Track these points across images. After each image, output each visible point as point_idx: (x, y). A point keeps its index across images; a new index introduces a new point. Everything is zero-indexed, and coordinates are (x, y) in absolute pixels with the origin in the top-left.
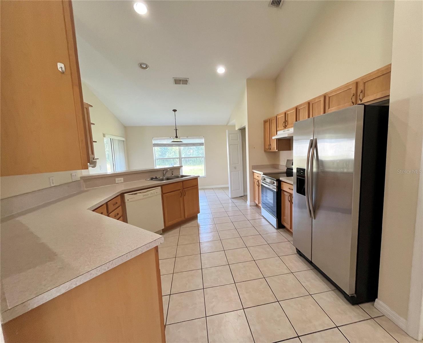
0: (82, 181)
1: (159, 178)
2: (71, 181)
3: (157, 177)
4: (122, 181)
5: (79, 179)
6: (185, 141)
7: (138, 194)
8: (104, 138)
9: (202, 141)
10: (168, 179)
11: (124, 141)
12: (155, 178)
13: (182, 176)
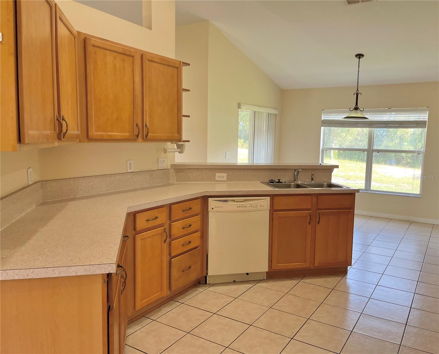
0: (172, 171)
1: (286, 182)
2: (156, 168)
3: (280, 181)
4: (225, 179)
5: (169, 167)
6: (372, 117)
7: (229, 203)
8: (239, 109)
9: (424, 117)
10: (298, 186)
11: (276, 115)
12: (278, 181)
13: (331, 185)
